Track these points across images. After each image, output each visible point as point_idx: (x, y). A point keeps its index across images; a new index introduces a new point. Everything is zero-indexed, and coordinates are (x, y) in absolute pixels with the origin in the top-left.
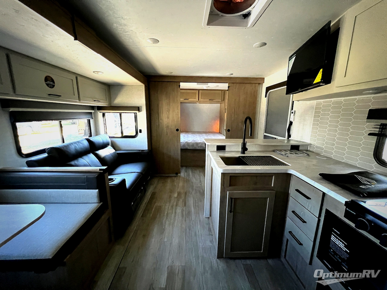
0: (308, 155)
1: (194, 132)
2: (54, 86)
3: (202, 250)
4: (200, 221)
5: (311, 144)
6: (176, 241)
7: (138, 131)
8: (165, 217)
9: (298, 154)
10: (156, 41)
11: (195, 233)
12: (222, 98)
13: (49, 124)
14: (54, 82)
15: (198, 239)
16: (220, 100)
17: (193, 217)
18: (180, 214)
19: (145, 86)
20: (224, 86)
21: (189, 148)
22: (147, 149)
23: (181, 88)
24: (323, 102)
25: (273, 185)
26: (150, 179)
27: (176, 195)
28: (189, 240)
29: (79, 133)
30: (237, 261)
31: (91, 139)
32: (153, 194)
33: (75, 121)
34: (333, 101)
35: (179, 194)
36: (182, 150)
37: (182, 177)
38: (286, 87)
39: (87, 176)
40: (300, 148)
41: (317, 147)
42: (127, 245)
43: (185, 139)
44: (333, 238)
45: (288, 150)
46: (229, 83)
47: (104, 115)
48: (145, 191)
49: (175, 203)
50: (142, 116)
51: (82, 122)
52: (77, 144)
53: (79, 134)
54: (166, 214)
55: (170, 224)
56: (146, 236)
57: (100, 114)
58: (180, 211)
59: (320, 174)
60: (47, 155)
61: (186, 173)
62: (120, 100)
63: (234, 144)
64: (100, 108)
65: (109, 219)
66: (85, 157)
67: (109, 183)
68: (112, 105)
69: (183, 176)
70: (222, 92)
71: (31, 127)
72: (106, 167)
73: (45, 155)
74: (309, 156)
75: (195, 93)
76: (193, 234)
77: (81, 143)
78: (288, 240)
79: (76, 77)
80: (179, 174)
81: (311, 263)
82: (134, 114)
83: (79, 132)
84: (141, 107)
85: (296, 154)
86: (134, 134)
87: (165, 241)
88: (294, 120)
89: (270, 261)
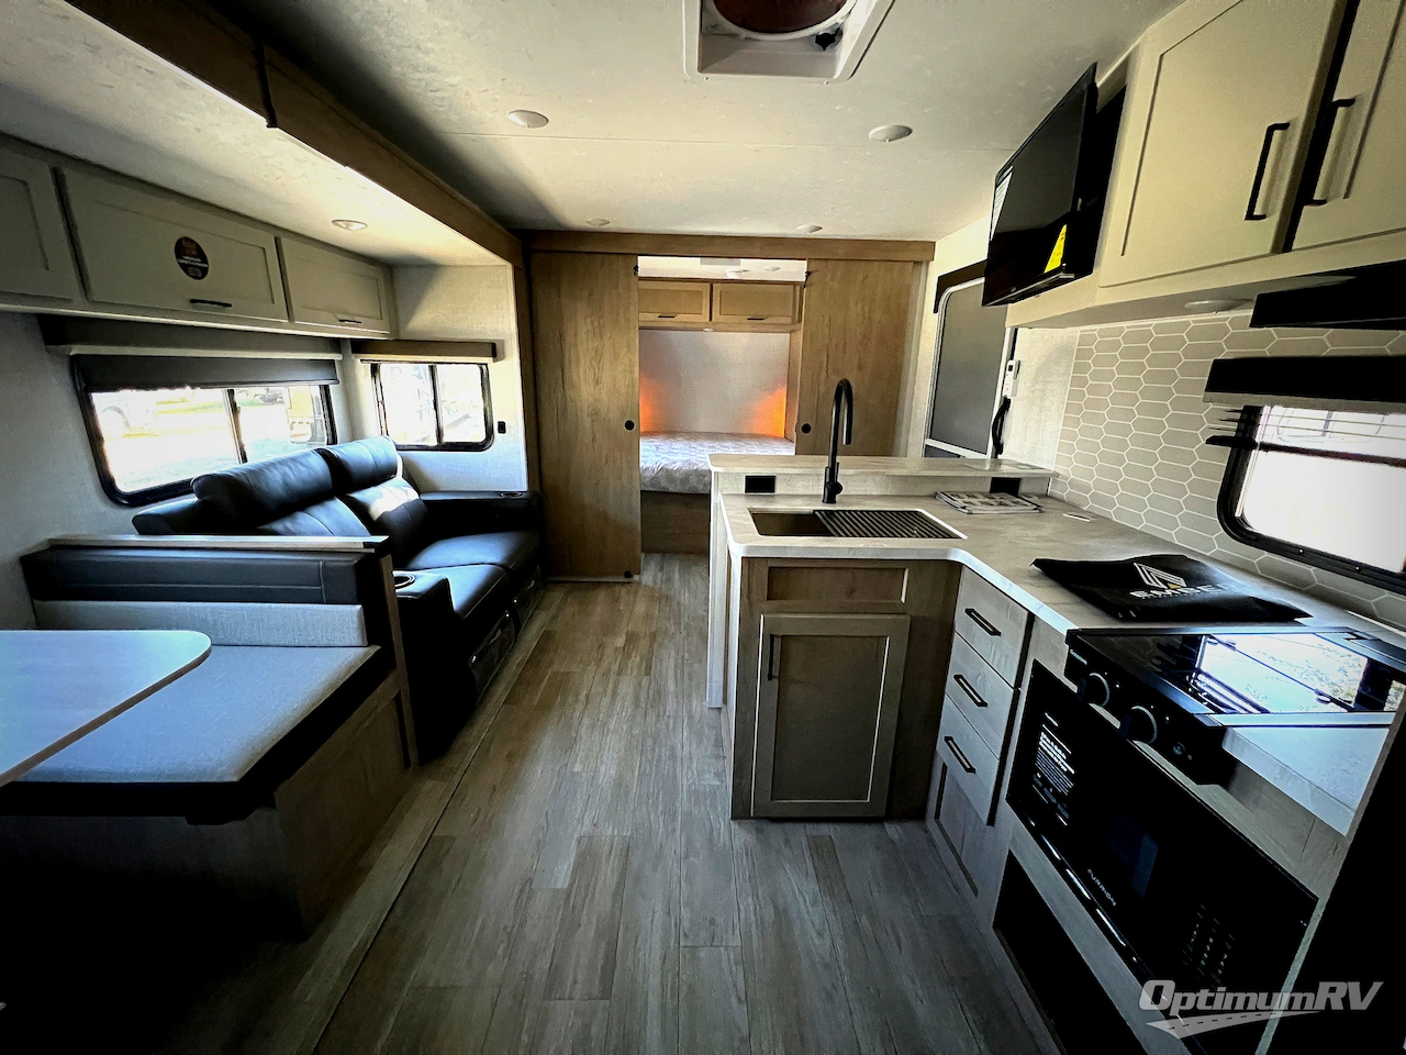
0: (1038, 507)
1: (693, 435)
2: (205, 271)
3: (689, 799)
4: (691, 717)
5: (1057, 475)
6: (608, 771)
7: (494, 429)
8: (580, 707)
9: (1006, 505)
10: (538, 119)
11: (673, 749)
12: (794, 313)
13: (183, 401)
14: (204, 260)
15: (678, 768)
16: (790, 320)
17: (671, 706)
18: (630, 698)
19: (516, 270)
20: (795, 270)
21: (671, 489)
22: (524, 487)
23: (641, 273)
24: (1100, 332)
25: (903, 599)
26: (536, 589)
27: (620, 642)
28: (651, 768)
29: (293, 433)
30: (789, 827)
31: (335, 453)
32: (547, 638)
33: (274, 389)
34: (1127, 330)
35: (632, 639)
36: (646, 495)
37: (646, 586)
38: (982, 280)
39: (325, 562)
40: (1023, 488)
41: (1072, 483)
42: (456, 779)
43: (657, 456)
44: (1044, 741)
45: (982, 493)
46: (810, 260)
47: (375, 369)
48: (518, 625)
49: (615, 668)
50: (507, 374)
51: (302, 396)
52: (290, 467)
53: (292, 436)
54: (582, 697)
55: (593, 726)
56: (517, 755)
57: (362, 368)
58: (631, 688)
59: (1038, 563)
60: (196, 499)
61: (659, 575)
62: (428, 318)
63: (801, 471)
64: (360, 346)
65: (398, 699)
66: (317, 511)
67: (397, 591)
68: (403, 336)
69: (650, 583)
70: (794, 290)
71: (120, 412)
72: (386, 537)
73: (192, 499)
74: (1041, 512)
75: (700, 293)
76: (665, 753)
77: (302, 464)
78: (945, 767)
79: (276, 239)
80: (636, 578)
81: (991, 820)
82: (477, 368)
83: (292, 428)
84: (502, 341)
85: (1001, 504)
86: (480, 437)
87: (576, 770)
88: (1014, 395)
89: (893, 830)
